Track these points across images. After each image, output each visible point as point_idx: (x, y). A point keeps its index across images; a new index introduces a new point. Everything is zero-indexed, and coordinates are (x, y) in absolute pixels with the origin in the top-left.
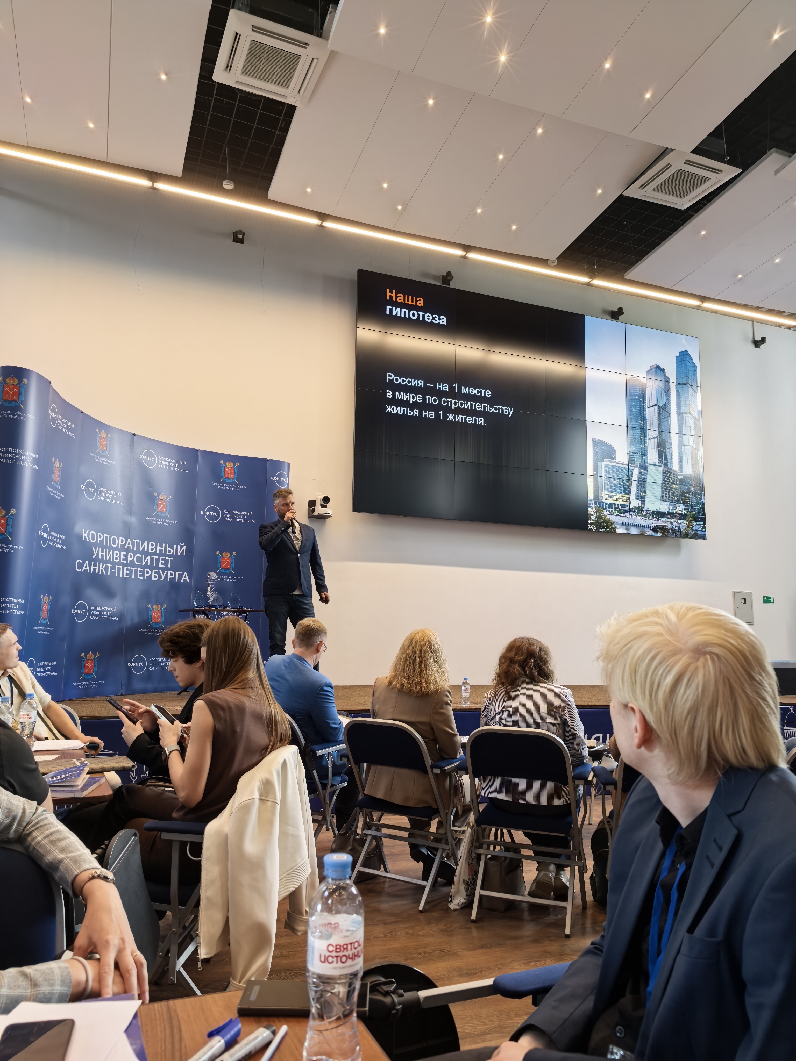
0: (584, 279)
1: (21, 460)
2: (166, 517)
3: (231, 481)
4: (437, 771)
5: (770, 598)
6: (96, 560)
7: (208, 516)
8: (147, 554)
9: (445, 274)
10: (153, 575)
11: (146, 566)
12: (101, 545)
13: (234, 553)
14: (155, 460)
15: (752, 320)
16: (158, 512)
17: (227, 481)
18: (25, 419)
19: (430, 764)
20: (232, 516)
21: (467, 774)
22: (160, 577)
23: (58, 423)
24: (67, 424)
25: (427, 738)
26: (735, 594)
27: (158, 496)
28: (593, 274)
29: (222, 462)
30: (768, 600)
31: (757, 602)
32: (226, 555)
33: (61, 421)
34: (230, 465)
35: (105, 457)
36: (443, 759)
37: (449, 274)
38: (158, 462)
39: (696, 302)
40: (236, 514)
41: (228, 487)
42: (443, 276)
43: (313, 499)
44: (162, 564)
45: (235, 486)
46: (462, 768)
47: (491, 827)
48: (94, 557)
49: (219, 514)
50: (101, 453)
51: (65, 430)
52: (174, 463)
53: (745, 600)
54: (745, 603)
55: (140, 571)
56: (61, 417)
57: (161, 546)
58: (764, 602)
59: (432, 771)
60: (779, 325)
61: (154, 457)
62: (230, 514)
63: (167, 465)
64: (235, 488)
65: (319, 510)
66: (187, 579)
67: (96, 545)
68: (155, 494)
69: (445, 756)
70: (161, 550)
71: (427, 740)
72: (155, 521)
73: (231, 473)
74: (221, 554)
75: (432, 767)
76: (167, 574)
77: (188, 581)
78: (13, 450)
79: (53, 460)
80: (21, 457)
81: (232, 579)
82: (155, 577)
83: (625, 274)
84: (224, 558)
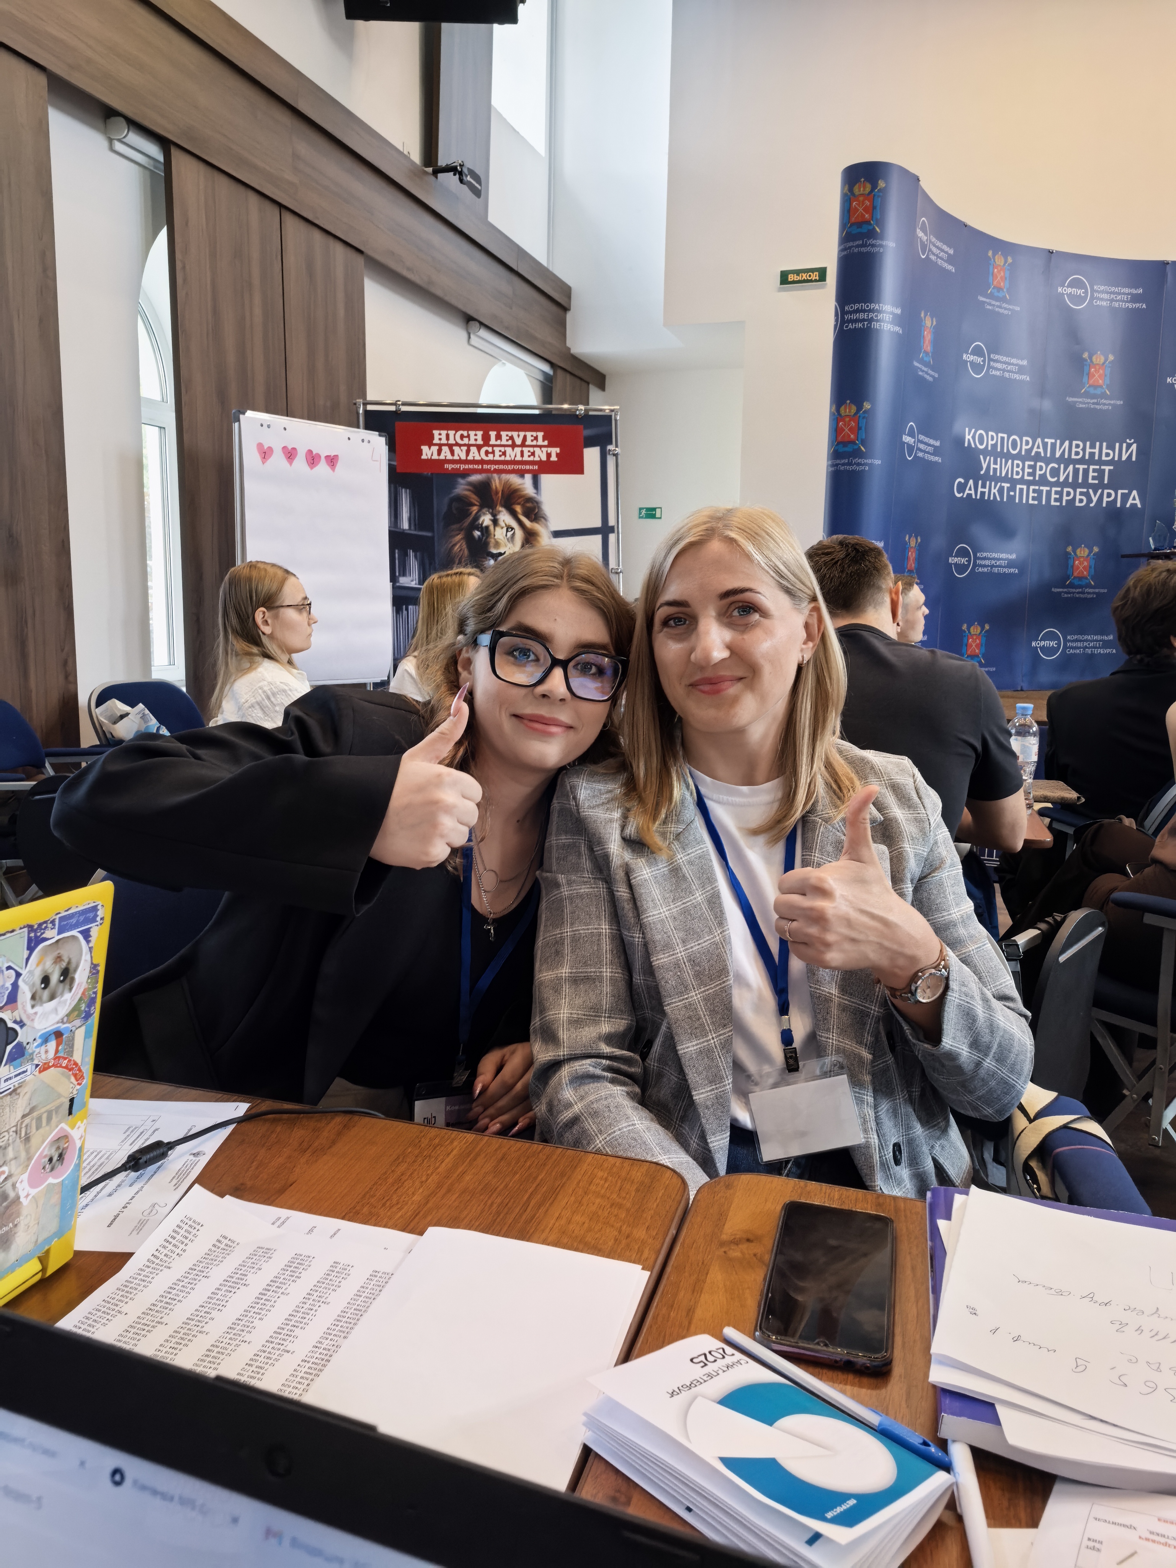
1: (877, 321)
2: (1103, 396)
6: (986, 478)
8: (1068, 462)
10: (1078, 497)
11: (1065, 484)
12: (995, 453)
14: (1086, 292)
16: (1089, 387)
18: (881, 250)
22: (1090, 500)
23: (930, 250)
24: (943, 251)
27: (1090, 357)
33: (934, 245)
35: (1003, 300)
38: (1092, 296)
44: (1094, 478)
48: (982, 472)
50: (996, 294)
51: (939, 262)
52: (1119, 294)
55: (1056, 492)
56: (933, 240)
57: (1093, 447)
61: (1085, 288)
63: (1107, 300)
66: (1138, 502)
67: (985, 452)
68: (1086, 355)
70: (1092, 455)
72: (1083, 403)
76: (1102, 495)
77: (1139, 506)
78: (864, 306)
79: (922, 315)
80: (876, 316)
82: (1081, 501)
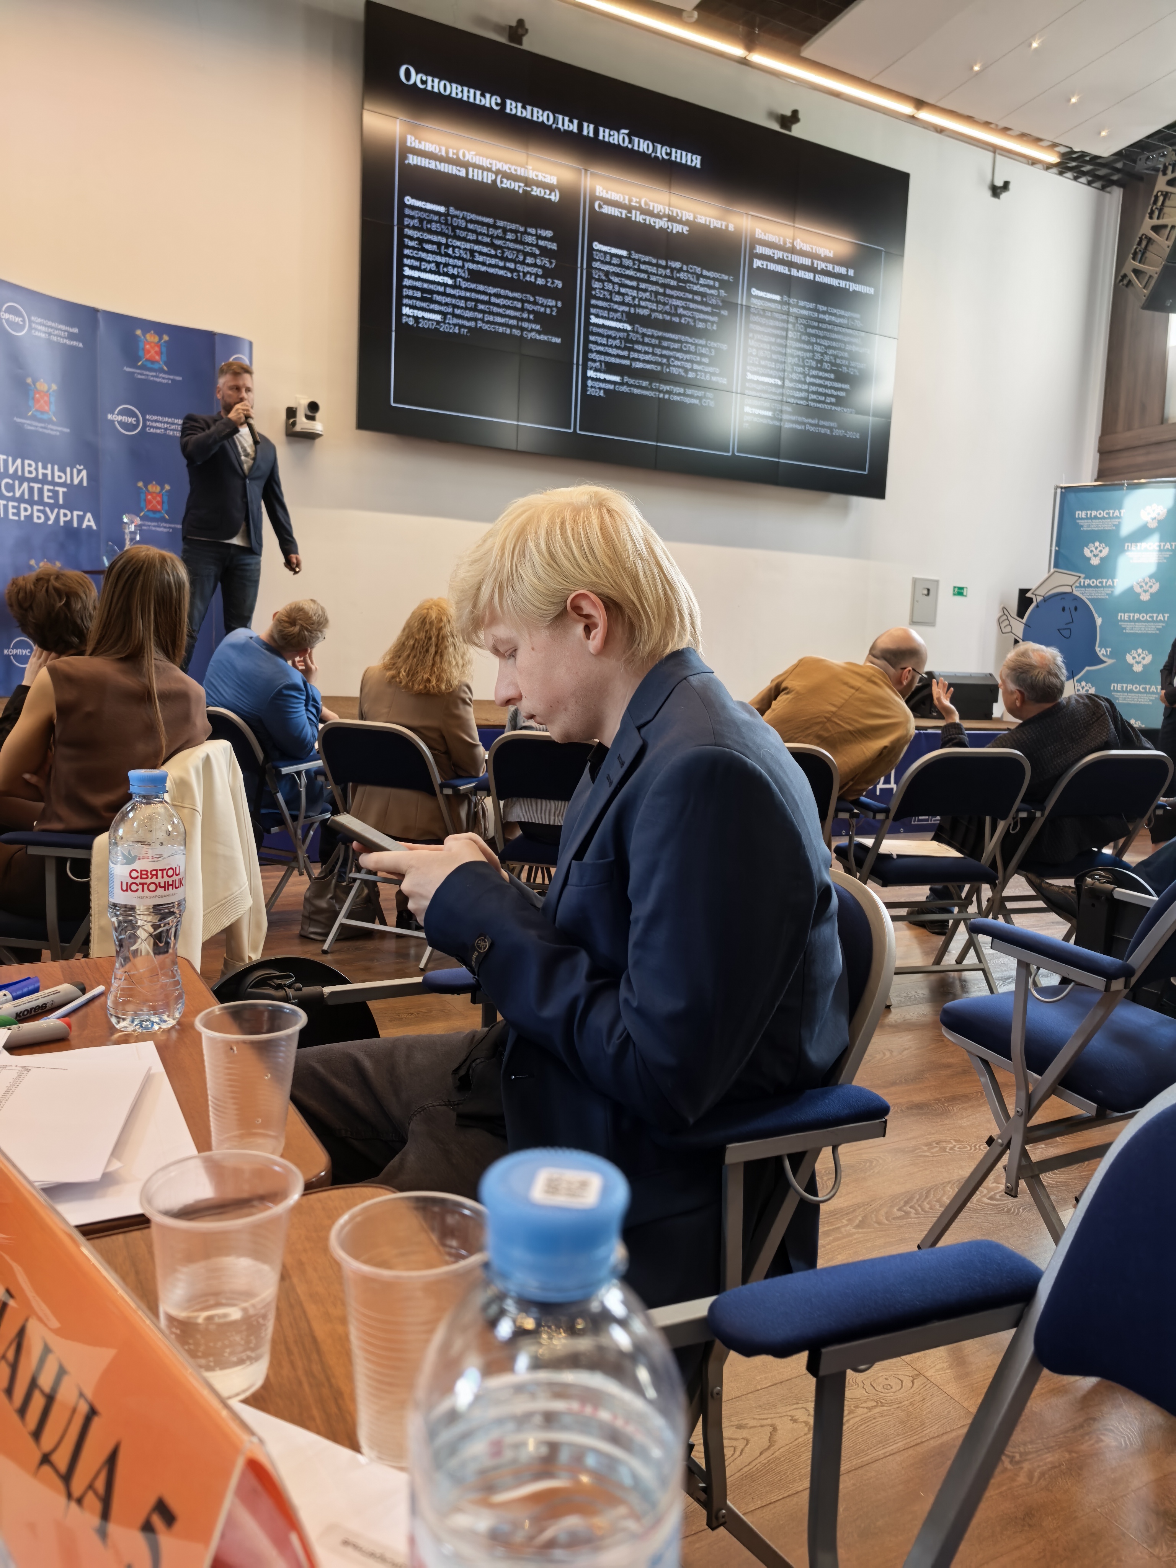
0: (737, 50)
2: (50, 421)
3: (156, 366)
4: (448, 791)
5: (962, 588)
7: (120, 423)
8: (22, 479)
9: (514, 24)
10: (36, 514)
11: (21, 500)
13: (167, 487)
14: (24, 321)
15: (995, 149)
16: (35, 411)
17: (149, 365)
19: (439, 781)
20: (159, 425)
21: (489, 795)
22: (47, 518)
25: (435, 750)
26: (915, 581)
27: (34, 382)
28: (750, 44)
29: (139, 332)
30: (959, 592)
31: (945, 594)
32: (154, 488)
34: (152, 338)
36: (459, 777)
37: (521, 22)
38: (30, 326)
39: (907, 109)
40: (167, 423)
41: (151, 376)
42: (511, 27)
43: (292, 405)
44: (49, 497)
45: (161, 375)
46: (483, 787)
47: (523, 863)
49: (138, 421)
52: (57, 329)
53: (928, 590)
54: (928, 594)
55: (14, 507)
57: (45, 468)
58: (954, 594)
59: (441, 792)
60: (1034, 162)
61: (23, 317)
62: (156, 421)
63: (45, 332)
64: (163, 378)
65: (302, 423)
66: (92, 524)
68: (29, 380)
69: (461, 773)
70: (45, 475)
71: (436, 752)
72: (31, 425)
73: (156, 352)
74: (146, 486)
75: (442, 786)
76: (58, 515)
77: (94, 527)
81: (165, 527)
82: (39, 518)
83: (803, 48)
84: (151, 493)
